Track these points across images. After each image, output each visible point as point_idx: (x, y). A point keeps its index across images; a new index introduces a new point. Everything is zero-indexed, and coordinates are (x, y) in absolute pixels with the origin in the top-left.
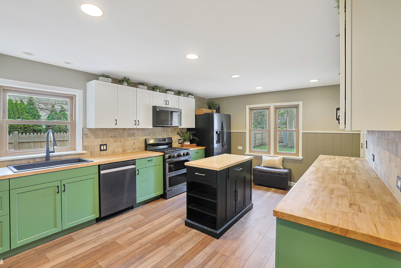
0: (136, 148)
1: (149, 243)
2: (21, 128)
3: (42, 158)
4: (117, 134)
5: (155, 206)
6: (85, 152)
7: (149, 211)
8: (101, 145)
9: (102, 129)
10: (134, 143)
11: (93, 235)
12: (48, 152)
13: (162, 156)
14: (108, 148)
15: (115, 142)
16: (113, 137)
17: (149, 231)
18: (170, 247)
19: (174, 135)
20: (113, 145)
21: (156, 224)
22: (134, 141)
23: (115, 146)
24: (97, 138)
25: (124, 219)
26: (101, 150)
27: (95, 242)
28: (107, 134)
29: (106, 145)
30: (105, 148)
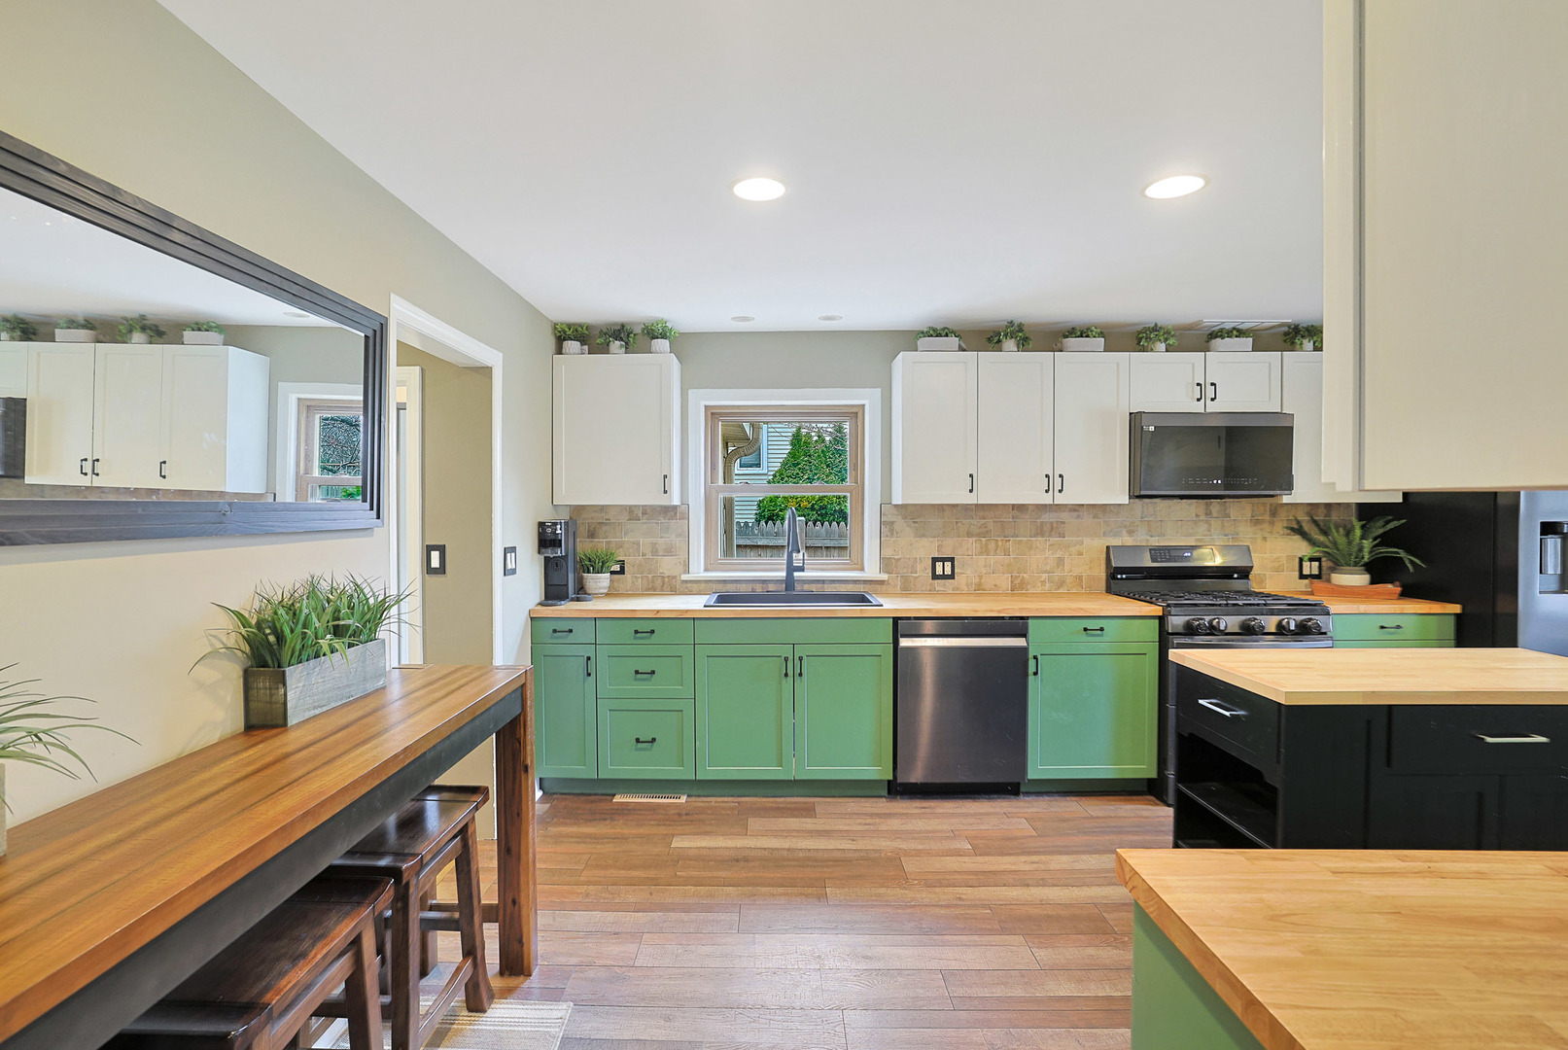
0: (1068, 580)
1: (984, 906)
2: (812, 508)
3: (777, 581)
4: (991, 526)
5: (1100, 814)
6: (884, 577)
7: (1065, 820)
8: (935, 560)
9: (941, 508)
10: (1060, 561)
11: (861, 821)
12: (791, 569)
13: (1157, 621)
14: (960, 571)
15: (985, 551)
16: (979, 535)
17: (1016, 877)
18: (1042, 954)
19: (1267, 535)
20: (974, 562)
21: (1057, 867)
22: (1059, 554)
23: (985, 566)
24: (923, 536)
25: (966, 815)
26: (935, 577)
27: (853, 840)
28: (957, 523)
29: (952, 560)
30: (948, 571)
